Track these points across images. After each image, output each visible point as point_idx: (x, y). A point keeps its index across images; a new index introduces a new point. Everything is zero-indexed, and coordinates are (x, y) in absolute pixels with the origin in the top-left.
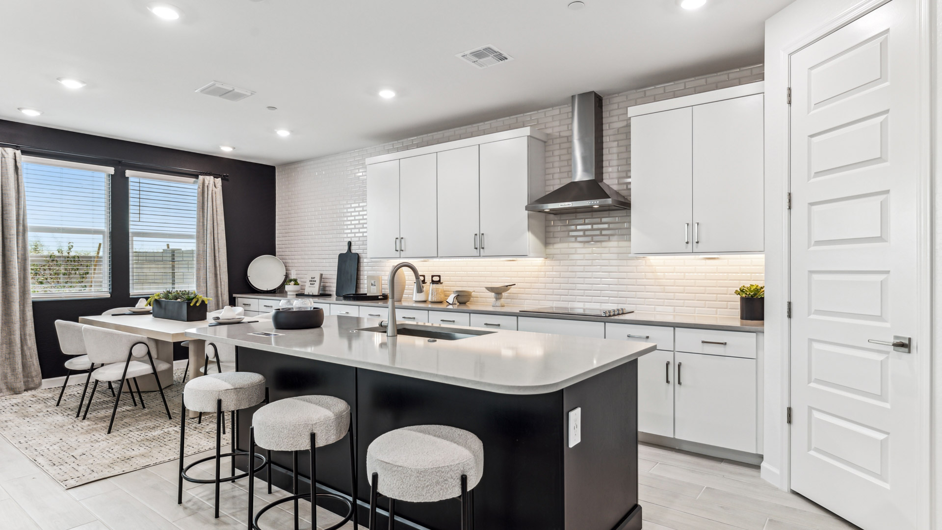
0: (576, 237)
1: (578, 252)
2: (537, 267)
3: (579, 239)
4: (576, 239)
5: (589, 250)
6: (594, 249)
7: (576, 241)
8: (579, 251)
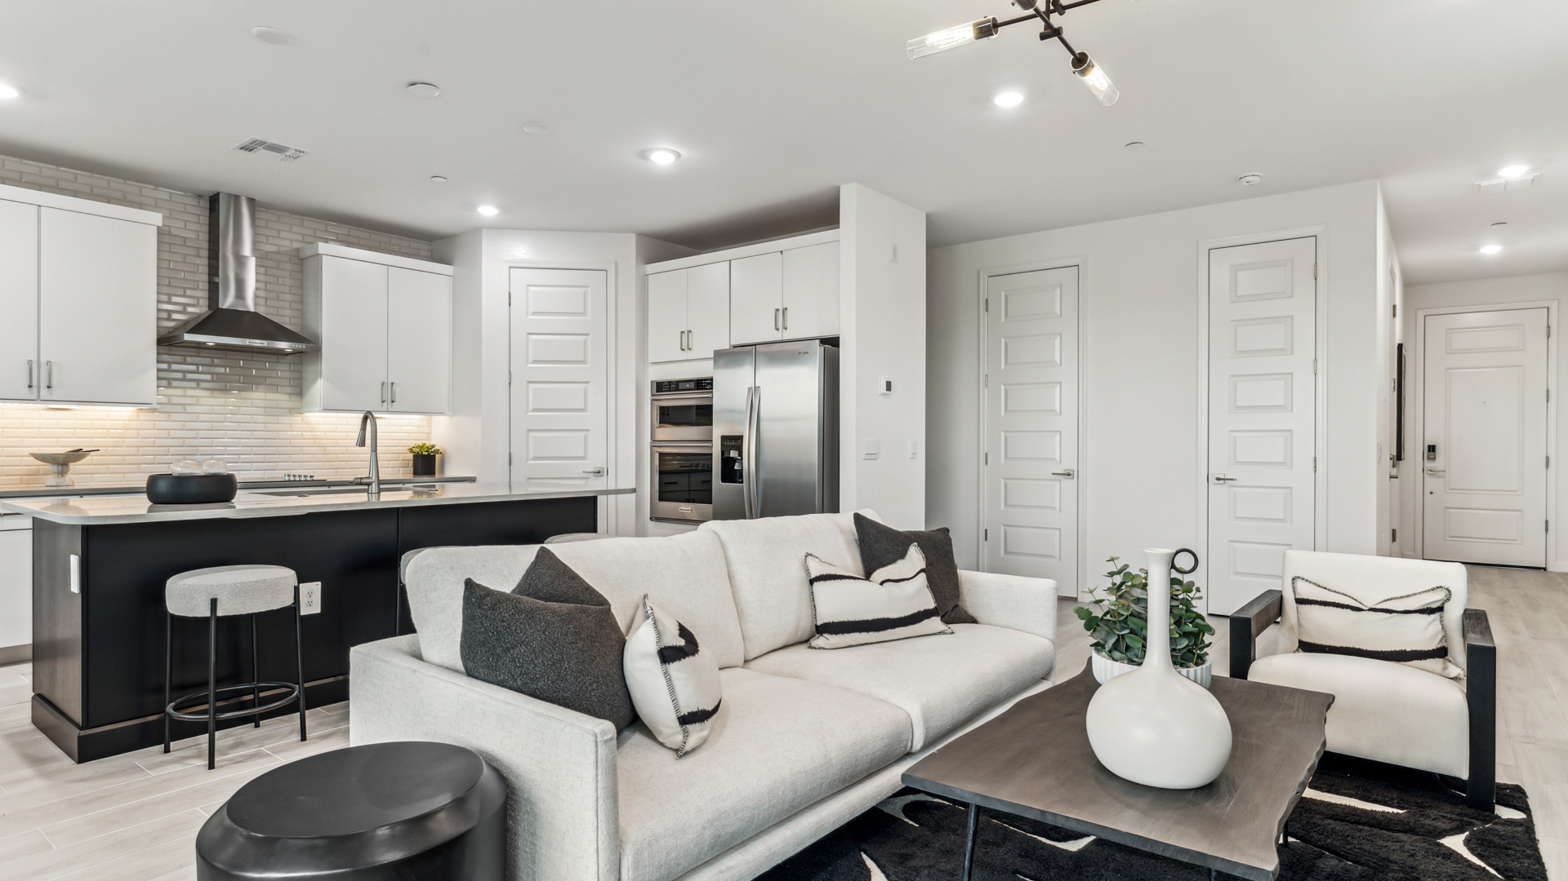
0: (198, 381)
1: (201, 403)
2: (121, 422)
3: (203, 385)
4: (198, 384)
5: (221, 401)
6: (232, 400)
7: (198, 387)
8: (202, 401)
